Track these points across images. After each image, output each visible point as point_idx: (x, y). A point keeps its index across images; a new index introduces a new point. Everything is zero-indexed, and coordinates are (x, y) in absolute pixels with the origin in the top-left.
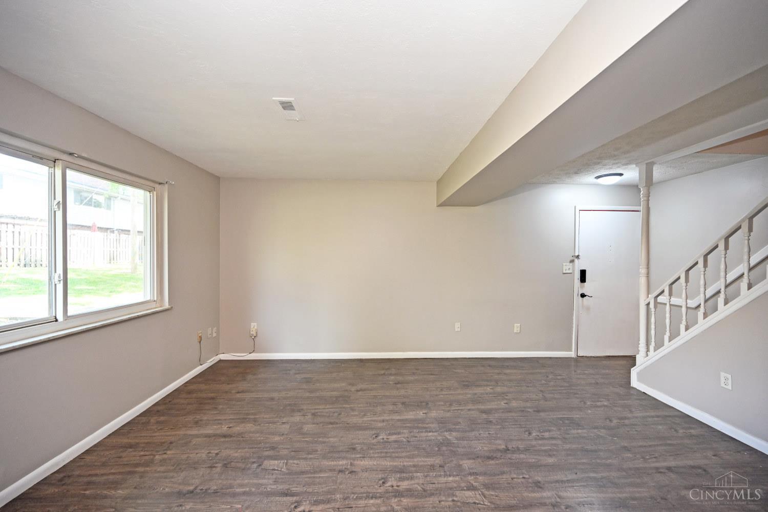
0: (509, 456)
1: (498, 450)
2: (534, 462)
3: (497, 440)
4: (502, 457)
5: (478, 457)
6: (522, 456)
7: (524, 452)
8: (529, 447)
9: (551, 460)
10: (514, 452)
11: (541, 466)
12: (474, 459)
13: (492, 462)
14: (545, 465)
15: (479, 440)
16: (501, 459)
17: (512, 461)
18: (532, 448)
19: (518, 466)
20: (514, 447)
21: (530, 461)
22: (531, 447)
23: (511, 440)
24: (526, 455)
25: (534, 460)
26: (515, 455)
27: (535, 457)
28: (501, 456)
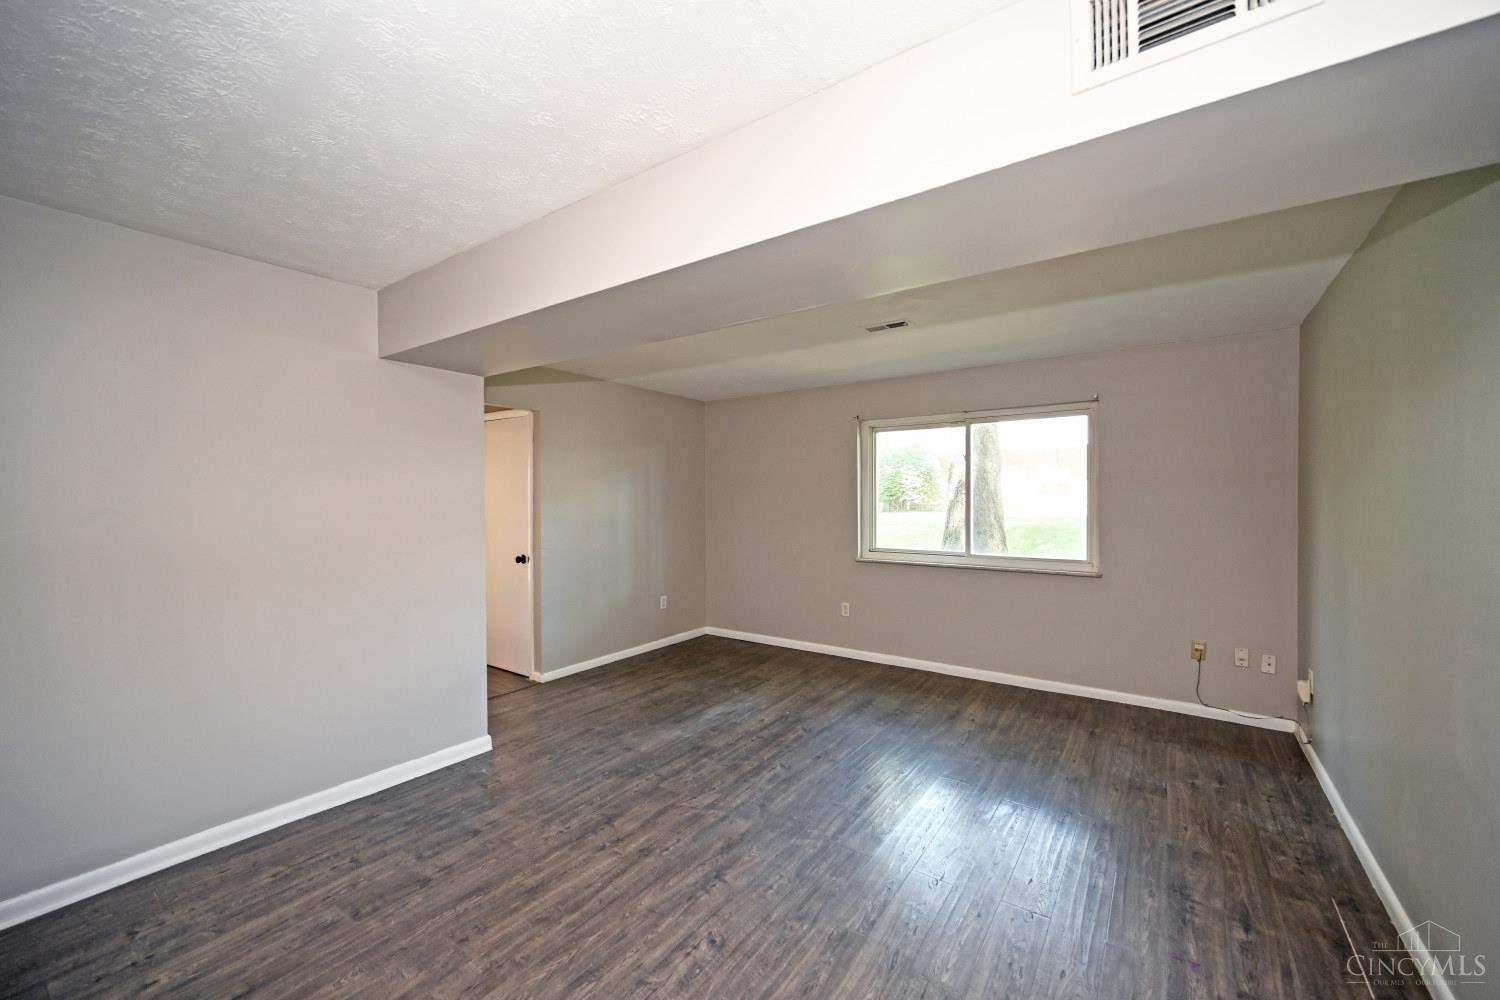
0: (707, 868)
1: (730, 867)
2: (669, 880)
3: (749, 884)
4: (713, 860)
5: (741, 839)
6: (691, 880)
7: (692, 888)
8: (693, 904)
9: (647, 901)
10: (707, 879)
11: (655, 881)
12: (743, 834)
13: (719, 844)
14: (650, 885)
15: (769, 865)
16: (714, 856)
17: (697, 862)
18: (686, 906)
19: (687, 861)
20: (714, 888)
21: (675, 880)
22: (688, 908)
23: (728, 900)
24: (687, 886)
25: (671, 884)
26: (701, 874)
27: (671, 891)
28: (717, 861)
